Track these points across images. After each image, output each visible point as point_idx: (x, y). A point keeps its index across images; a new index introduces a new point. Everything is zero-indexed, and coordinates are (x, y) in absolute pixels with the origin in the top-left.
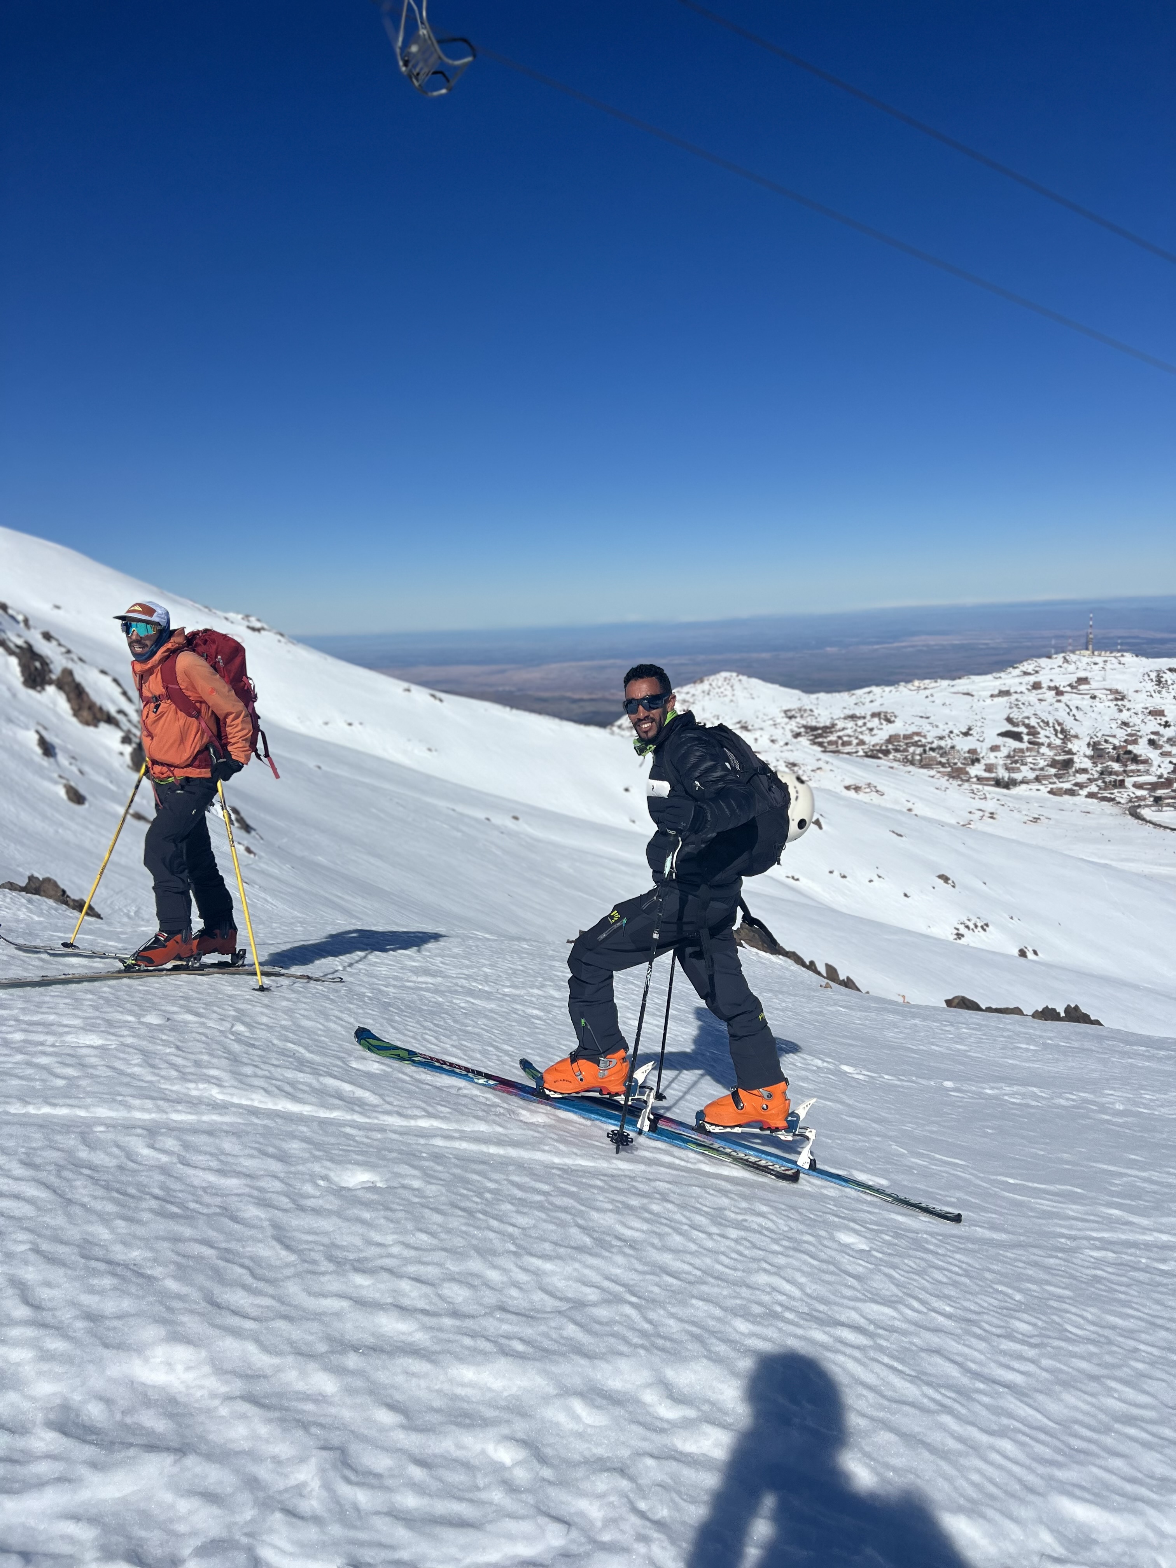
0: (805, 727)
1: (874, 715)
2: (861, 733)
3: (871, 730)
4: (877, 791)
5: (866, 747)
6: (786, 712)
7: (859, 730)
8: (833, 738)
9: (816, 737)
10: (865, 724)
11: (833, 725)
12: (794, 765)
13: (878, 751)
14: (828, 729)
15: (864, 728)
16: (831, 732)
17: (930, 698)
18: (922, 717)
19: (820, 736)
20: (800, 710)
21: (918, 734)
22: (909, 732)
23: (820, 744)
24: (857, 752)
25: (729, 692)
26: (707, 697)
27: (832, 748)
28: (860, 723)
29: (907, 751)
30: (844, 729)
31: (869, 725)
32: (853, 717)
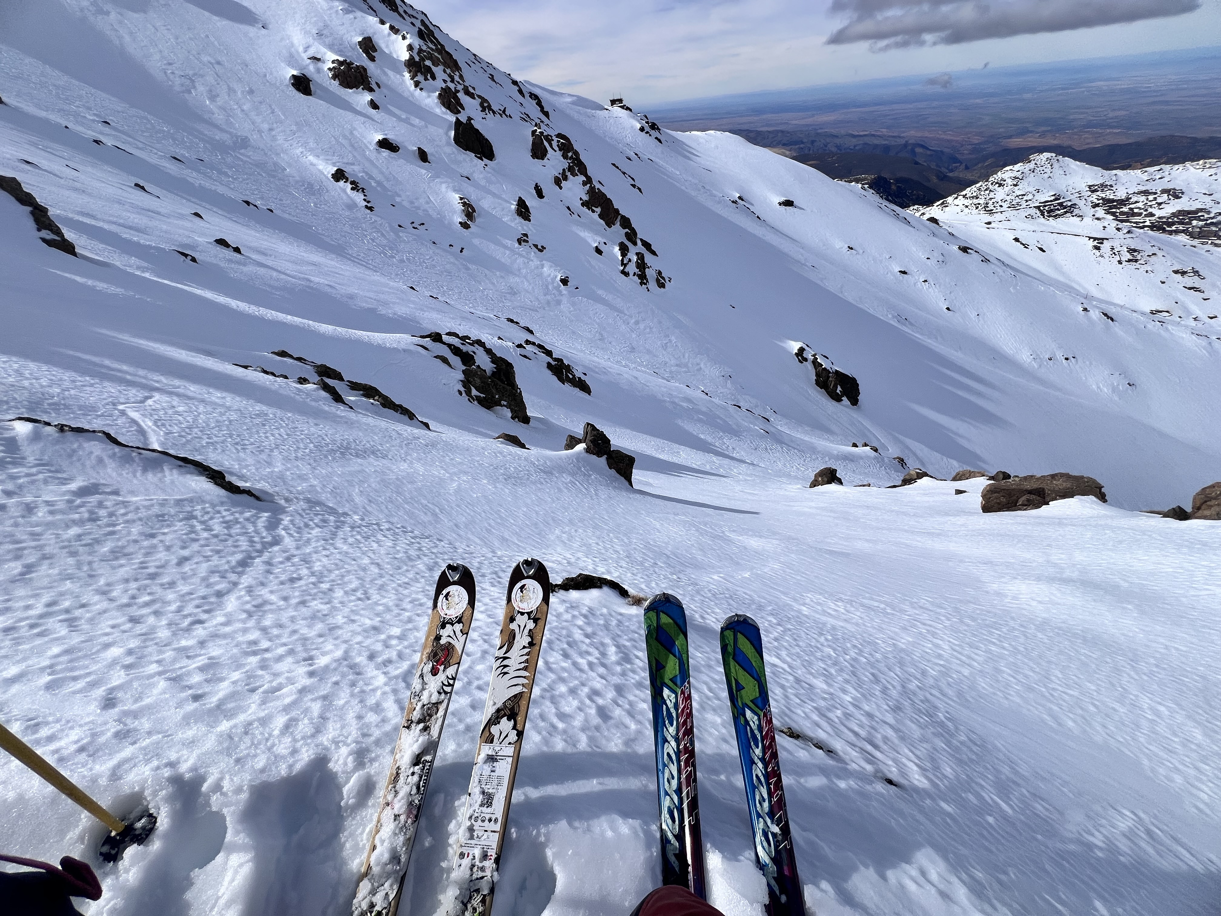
0: (1103, 199)
1: (1164, 191)
2: (1151, 206)
3: (1160, 204)
4: (1199, 275)
5: (1153, 218)
6: (1090, 187)
7: (1150, 204)
8: (1125, 209)
9: (1111, 208)
10: (1155, 199)
11: (1128, 199)
12: (1135, 251)
13: (1164, 223)
14: (1122, 202)
15: (1154, 202)
16: (1125, 205)
17: (1214, 177)
18: (1205, 194)
19: (1115, 207)
20: (1102, 185)
21: (1201, 210)
22: (1193, 208)
23: (1113, 214)
24: (1144, 222)
25: (1048, 170)
26: (1032, 175)
27: (1123, 217)
28: (1151, 197)
29: (1191, 224)
30: (1136, 202)
31: (1159, 200)
32: (1146, 193)
